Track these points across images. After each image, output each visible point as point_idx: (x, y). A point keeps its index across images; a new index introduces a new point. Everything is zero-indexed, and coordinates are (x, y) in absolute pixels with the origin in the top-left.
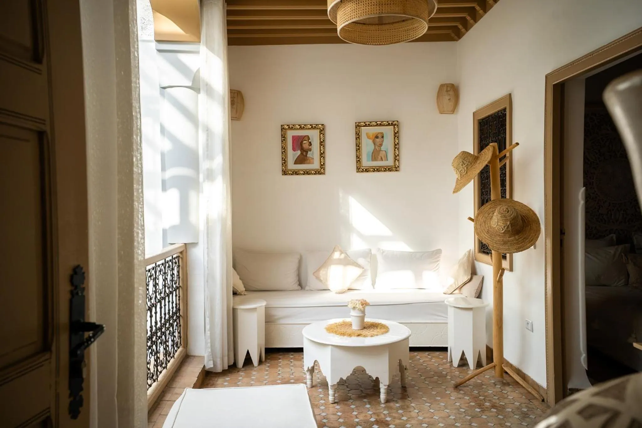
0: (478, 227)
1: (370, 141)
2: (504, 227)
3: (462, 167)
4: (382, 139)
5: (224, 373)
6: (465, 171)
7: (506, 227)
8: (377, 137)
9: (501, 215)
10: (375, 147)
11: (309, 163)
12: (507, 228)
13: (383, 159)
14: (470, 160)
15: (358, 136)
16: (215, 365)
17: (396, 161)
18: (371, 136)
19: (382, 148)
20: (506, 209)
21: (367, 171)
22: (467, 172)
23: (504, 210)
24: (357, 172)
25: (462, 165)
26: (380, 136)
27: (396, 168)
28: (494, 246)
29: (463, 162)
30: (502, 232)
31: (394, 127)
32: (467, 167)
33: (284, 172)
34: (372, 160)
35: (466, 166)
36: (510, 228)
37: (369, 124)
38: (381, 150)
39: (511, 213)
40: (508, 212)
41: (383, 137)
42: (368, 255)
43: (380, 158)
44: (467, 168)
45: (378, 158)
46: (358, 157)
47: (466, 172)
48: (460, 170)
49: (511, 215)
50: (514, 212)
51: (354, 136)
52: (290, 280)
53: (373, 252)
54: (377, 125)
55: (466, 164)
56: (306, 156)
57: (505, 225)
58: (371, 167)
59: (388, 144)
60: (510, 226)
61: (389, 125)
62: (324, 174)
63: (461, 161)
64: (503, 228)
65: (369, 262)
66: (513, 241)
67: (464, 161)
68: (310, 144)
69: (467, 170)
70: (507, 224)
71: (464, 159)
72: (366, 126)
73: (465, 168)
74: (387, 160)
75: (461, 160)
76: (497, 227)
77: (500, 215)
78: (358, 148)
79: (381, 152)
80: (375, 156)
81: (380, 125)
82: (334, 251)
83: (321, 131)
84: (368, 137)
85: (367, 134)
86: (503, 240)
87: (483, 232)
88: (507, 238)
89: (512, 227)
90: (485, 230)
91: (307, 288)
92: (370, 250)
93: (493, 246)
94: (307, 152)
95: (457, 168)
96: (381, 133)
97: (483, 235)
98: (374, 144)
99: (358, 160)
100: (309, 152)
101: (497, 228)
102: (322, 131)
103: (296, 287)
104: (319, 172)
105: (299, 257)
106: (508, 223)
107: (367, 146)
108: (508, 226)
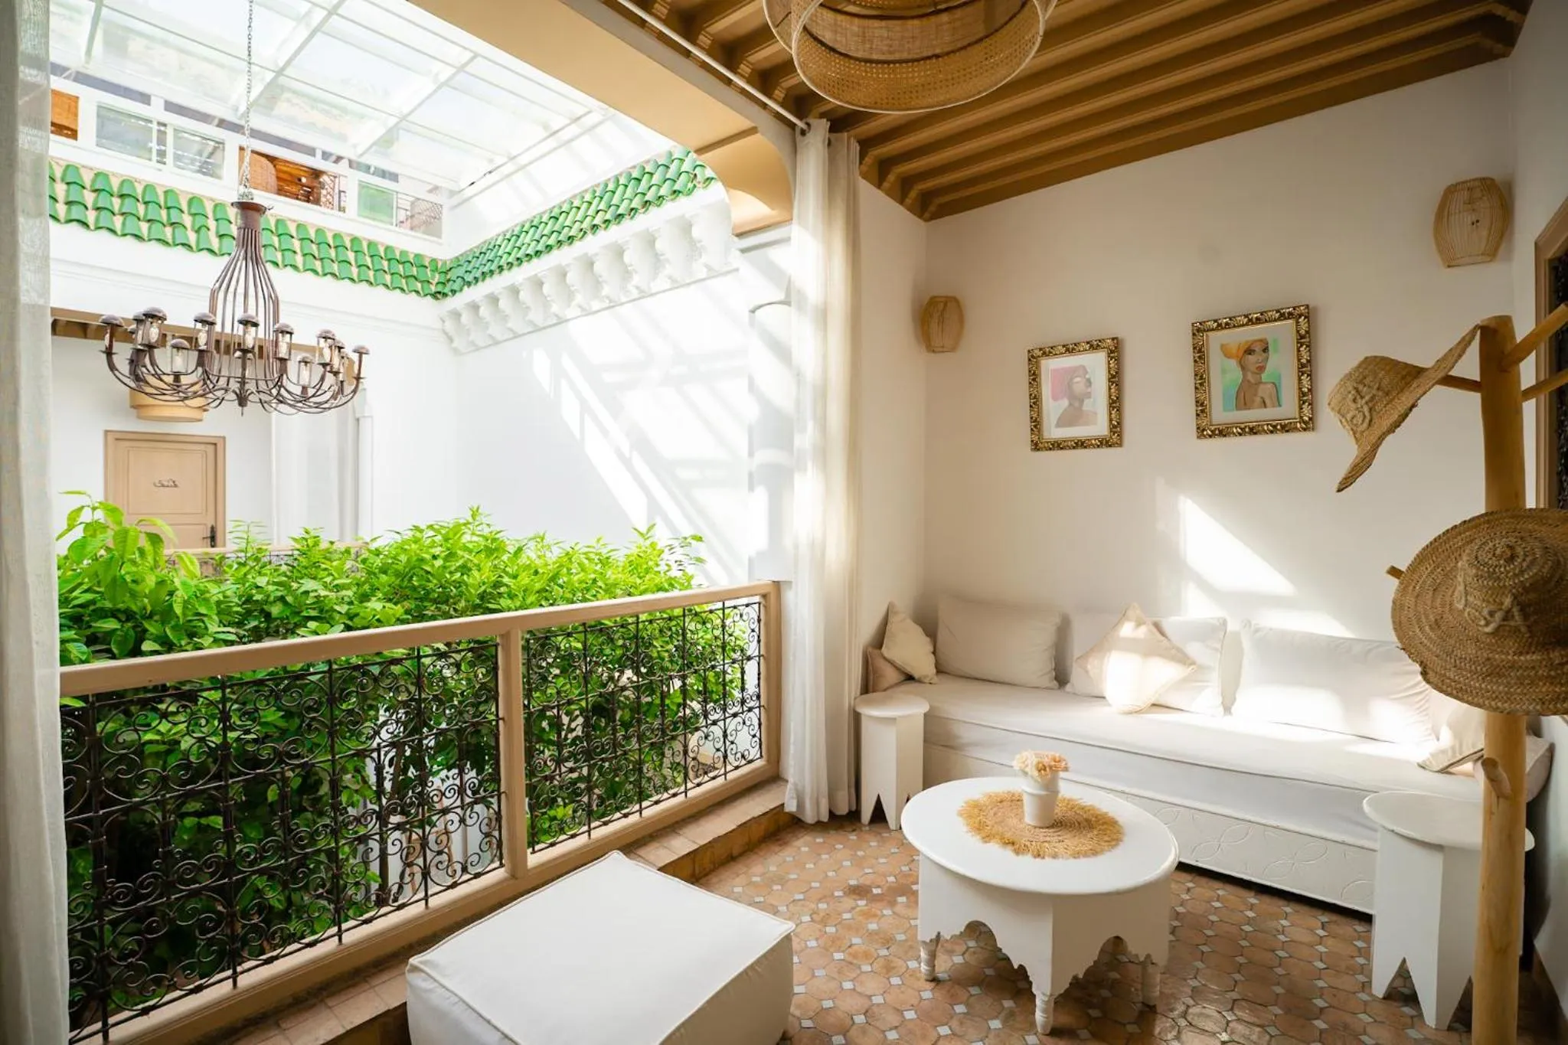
0: (1410, 600)
1: (1233, 364)
2: (1492, 614)
3: (1353, 406)
4: (1264, 355)
5: (819, 826)
6: (1365, 417)
7: (1499, 616)
8: (1249, 351)
9: (1478, 569)
10: (1244, 376)
11: (1086, 424)
12: (1504, 620)
13: (1268, 401)
14: (1385, 382)
15: (1200, 354)
16: (800, 805)
17: (1305, 406)
18: (1234, 351)
19: (1264, 377)
20: (1505, 549)
21: (1223, 433)
22: (1371, 421)
23: (1498, 552)
24: (1198, 437)
25: (1354, 400)
26: (1258, 348)
27: (1305, 423)
28: (1449, 678)
29: (1358, 391)
30: (1488, 629)
31: (1297, 322)
32: (1370, 405)
33: (1036, 444)
34: (1238, 408)
35: (1367, 403)
36: (1518, 619)
37: (1227, 324)
38: (1261, 383)
39: (1525, 565)
40: (1512, 558)
41: (1265, 350)
42: (1214, 632)
43: (1258, 400)
44: (1370, 410)
45: (1253, 401)
46: (1199, 403)
47: (1367, 421)
48: (1349, 416)
49: (1522, 572)
50: (1540, 561)
51: (1189, 355)
52: (1034, 664)
53: (1232, 626)
54: (1251, 322)
55: (1367, 398)
56: (1080, 408)
57: (1492, 607)
58: (1236, 425)
59: (1282, 364)
60: (1515, 611)
61: (1283, 317)
62: (1120, 444)
63: (1351, 388)
64: (1488, 617)
65: (1216, 650)
66: (1533, 668)
67: (1361, 387)
68: (1089, 382)
69: (1371, 415)
70: (1502, 604)
71: (1361, 382)
72: (1220, 327)
73: (1366, 409)
74: (1280, 406)
75: (1350, 386)
76: (1468, 610)
77: (1474, 571)
78: (1201, 381)
79: (1262, 386)
80: (1244, 397)
81: (1258, 321)
82: (1123, 617)
83: (1112, 352)
84: (1227, 353)
85: (1223, 347)
86: (1488, 659)
87: (1419, 620)
88: (1506, 654)
89: (1525, 616)
90: (1427, 617)
91: (1068, 688)
92: (1224, 623)
93: (1445, 675)
94: (1082, 402)
95: (1339, 412)
96: (1261, 341)
97: (1418, 630)
98: (1243, 368)
99: (1202, 408)
100: (1086, 401)
101: (1466, 615)
102: (1115, 350)
103: (1047, 681)
104: (1107, 442)
105: (1057, 620)
106: (1507, 601)
107: (1225, 375)
108: (1508, 612)
